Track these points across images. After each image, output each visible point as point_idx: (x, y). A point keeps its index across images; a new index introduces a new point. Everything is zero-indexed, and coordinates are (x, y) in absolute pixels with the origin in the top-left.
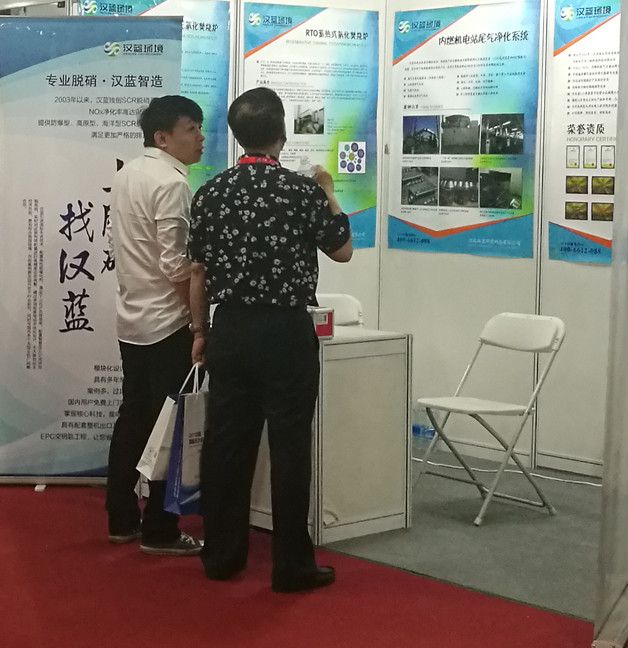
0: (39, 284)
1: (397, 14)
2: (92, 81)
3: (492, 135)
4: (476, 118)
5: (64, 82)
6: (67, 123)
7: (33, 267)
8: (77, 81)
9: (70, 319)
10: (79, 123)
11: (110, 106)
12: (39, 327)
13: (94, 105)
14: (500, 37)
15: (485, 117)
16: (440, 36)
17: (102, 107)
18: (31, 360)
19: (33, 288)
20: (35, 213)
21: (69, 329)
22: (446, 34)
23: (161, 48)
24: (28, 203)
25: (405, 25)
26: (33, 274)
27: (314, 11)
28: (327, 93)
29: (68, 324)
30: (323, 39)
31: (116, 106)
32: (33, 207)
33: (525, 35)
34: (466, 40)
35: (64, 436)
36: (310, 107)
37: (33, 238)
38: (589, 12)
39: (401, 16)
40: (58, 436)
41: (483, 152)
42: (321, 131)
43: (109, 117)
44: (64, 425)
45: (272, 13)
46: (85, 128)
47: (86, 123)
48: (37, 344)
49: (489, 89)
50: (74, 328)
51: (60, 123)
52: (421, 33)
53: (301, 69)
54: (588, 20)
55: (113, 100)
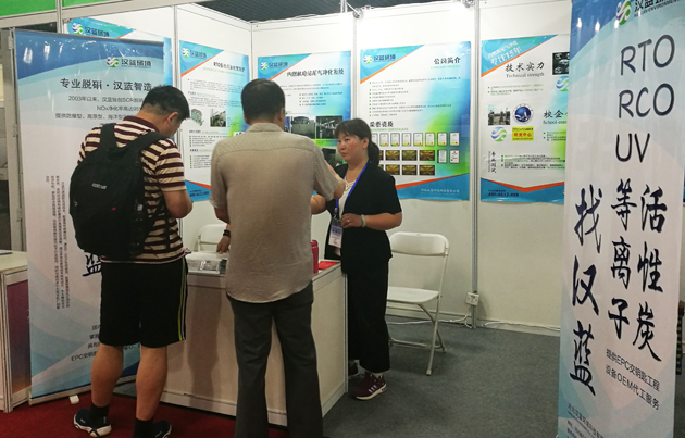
0: (64, 241)
1: (259, 58)
2: (97, 85)
3: (323, 128)
4: (313, 118)
5: (76, 84)
6: (80, 116)
7: (57, 228)
8: (87, 84)
9: (90, 265)
10: (90, 116)
11: (113, 104)
12: (65, 275)
13: (101, 104)
14: (326, 72)
15: (318, 118)
16: (288, 71)
17: (107, 104)
18: (60, 302)
19: (59, 245)
20: (57, 186)
21: (90, 273)
22: (291, 70)
23: (149, 63)
24: (50, 179)
25: (265, 65)
26: (58, 236)
27: (218, 51)
28: (226, 102)
29: (89, 269)
30: (223, 69)
31: (117, 104)
32: (55, 182)
33: (341, 71)
34: (304, 73)
35: (90, 354)
36: (218, 110)
37: (57, 206)
38: (382, 58)
39: (261, 60)
40: (85, 356)
41: (318, 137)
42: (224, 125)
43: (113, 112)
44: (90, 346)
45: (196, 49)
46: (93, 120)
47: (95, 116)
48: (65, 289)
49: (321, 102)
50: (94, 272)
51: (74, 116)
52: (276, 69)
53: (212, 86)
54: (382, 62)
55: (115, 100)
